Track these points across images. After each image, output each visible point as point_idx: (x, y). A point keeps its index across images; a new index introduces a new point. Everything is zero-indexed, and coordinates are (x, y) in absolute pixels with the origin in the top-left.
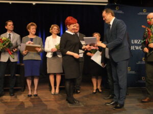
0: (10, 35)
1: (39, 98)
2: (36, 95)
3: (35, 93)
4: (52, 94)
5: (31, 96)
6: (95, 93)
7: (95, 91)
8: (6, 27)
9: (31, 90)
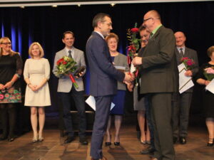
0: (70, 52)
1: (122, 148)
2: (118, 144)
3: (116, 140)
4: (142, 143)
5: (110, 144)
6: (212, 145)
7: (211, 142)
8: (63, 41)
9: (111, 136)
